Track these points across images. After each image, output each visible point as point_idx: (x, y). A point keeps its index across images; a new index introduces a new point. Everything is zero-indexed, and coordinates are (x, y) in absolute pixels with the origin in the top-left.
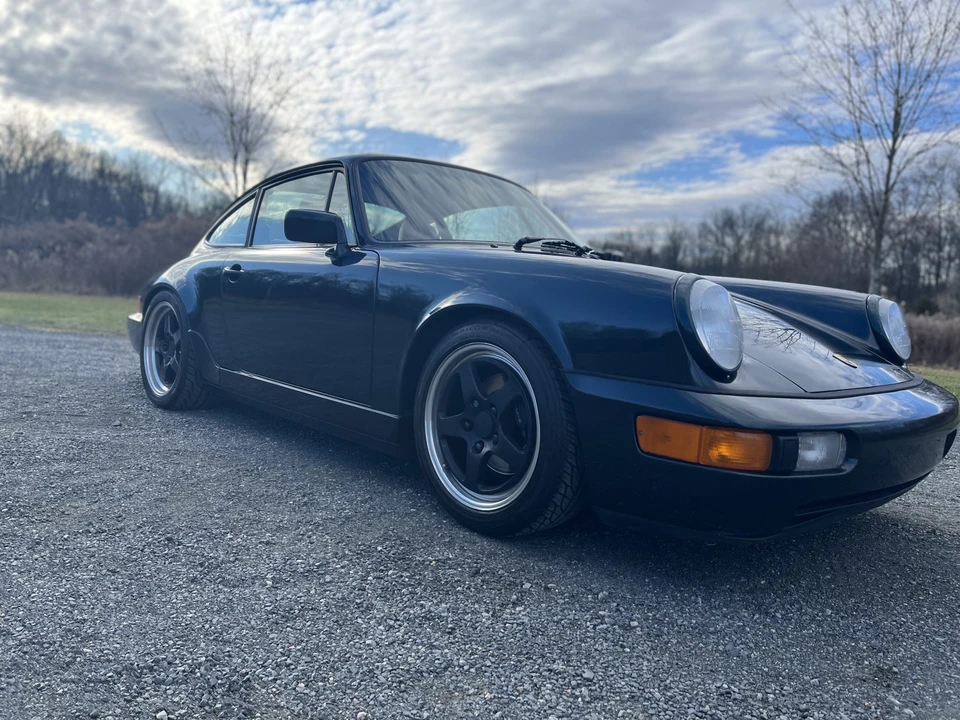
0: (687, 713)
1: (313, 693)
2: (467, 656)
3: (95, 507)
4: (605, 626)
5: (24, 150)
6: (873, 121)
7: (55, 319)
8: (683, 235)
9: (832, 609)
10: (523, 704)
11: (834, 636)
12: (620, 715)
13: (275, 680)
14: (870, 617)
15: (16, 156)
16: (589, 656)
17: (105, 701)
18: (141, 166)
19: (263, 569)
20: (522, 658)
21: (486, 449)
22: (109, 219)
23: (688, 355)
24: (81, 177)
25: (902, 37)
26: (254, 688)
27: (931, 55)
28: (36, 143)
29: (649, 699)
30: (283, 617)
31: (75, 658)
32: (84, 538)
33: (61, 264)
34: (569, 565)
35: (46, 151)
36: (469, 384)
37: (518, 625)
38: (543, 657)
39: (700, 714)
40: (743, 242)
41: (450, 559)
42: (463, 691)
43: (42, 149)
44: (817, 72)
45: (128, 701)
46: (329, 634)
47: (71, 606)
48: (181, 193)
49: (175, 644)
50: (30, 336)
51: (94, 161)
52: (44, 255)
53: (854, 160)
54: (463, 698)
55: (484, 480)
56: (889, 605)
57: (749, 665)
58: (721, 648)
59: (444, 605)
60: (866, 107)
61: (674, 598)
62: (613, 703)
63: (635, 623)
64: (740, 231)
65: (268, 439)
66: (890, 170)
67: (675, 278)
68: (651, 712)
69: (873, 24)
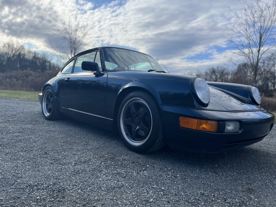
0: (191, 199)
1: (83, 193)
2: (129, 184)
3: (25, 145)
4: (169, 176)
5: (12, 51)
6: (253, 41)
7: (19, 97)
8: (200, 75)
9: (236, 173)
10: (143, 196)
11: (236, 180)
12: (171, 199)
13: (72, 189)
14: (247, 175)
15: (10, 52)
16: (164, 184)
17: (22, 194)
18: (46, 55)
19: (72, 161)
20: (144, 184)
21: (137, 128)
22: (36, 70)
23: (194, 99)
24: (29, 58)
25: (262, 18)
26: (66, 191)
27: (270, 22)
28: (16, 49)
29: (180, 195)
30: (76, 173)
31: (15, 183)
32: (21, 152)
33: (22, 82)
34: (160, 161)
35: (19, 51)
36: (133, 109)
37: (144, 176)
38: (151, 184)
39: (195, 199)
40: (218, 77)
41: (126, 159)
42: (126, 192)
43: (18, 50)
44: (237, 27)
45: (29, 194)
46: (89, 178)
47: (15, 169)
48: (57, 63)
49: (44, 180)
50: (12, 101)
51: (33, 54)
52: (18, 80)
53: (248, 52)
54: (126, 194)
55: (137, 137)
56: (253, 172)
57: (210, 187)
58: (203, 182)
59: (123, 170)
60: (251, 37)
61: (190, 169)
62: (170, 196)
63: (178, 176)
64: (217, 74)
65: (77, 128)
66: (258, 55)
67: (190, 78)
68: (181, 198)
69: (253, 14)
